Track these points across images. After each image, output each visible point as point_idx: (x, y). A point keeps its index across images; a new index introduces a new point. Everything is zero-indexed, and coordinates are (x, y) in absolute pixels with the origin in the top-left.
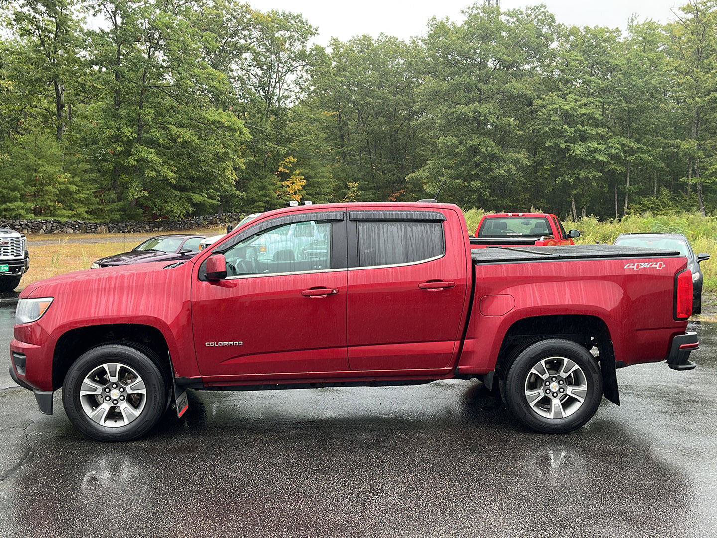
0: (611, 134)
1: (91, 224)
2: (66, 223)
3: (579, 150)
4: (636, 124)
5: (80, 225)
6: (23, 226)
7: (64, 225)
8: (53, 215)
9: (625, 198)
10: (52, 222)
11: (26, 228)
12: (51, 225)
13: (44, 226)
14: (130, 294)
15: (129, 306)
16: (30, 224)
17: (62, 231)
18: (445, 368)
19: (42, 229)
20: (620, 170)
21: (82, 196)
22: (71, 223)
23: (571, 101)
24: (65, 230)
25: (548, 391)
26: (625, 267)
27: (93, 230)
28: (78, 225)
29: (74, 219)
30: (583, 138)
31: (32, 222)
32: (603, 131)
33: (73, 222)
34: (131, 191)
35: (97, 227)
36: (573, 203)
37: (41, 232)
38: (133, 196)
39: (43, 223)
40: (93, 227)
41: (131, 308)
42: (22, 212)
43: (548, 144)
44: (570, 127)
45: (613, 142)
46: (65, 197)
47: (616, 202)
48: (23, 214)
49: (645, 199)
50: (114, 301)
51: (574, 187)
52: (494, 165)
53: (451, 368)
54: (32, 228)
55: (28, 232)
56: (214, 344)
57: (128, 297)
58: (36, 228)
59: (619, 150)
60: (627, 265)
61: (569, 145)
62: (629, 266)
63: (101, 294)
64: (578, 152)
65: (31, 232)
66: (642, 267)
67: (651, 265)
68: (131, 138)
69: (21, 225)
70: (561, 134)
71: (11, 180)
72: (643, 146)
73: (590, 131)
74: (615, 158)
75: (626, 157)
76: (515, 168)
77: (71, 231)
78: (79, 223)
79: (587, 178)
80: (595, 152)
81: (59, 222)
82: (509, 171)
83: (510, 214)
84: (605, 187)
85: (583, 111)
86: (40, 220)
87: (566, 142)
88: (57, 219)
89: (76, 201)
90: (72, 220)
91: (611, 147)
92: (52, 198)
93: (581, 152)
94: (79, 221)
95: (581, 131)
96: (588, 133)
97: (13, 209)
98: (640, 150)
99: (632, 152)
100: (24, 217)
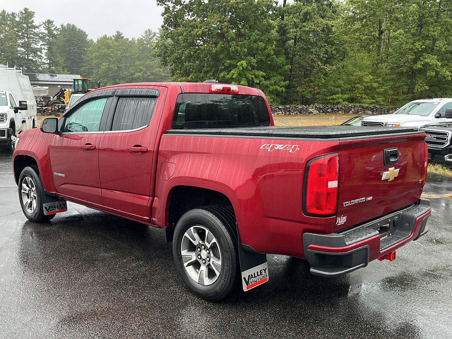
1: (385, 109)
2: (367, 108)
5: (377, 109)
6: (339, 109)
7: (366, 109)
8: (360, 102)
10: (358, 107)
11: (340, 110)
12: (357, 109)
13: (353, 109)
16: (343, 108)
17: (364, 113)
18: (145, 217)
19: (351, 111)
21: (381, 90)
22: (371, 108)
24: (366, 112)
25: (199, 257)
26: (261, 148)
27: (386, 112)
28: (376, 109)
29: (373, 105)
31: (345, 107)
33: (372, 107)
34: (417, 86)
35: (389, 110)
37: (350, 112)
38: (417, 89)
39: (352, 107)
40: (386, 110)
42: (340, 100)
46: (369, 91)
48: (341, 102)
53: (148, 218)
54: (344, 110)
55: (342, 113)
56: (56, 174)
58: (347, 110)
60: (263, 146)
62: (264, 147)
65: (344, 113)
66: (276, 148)
67: (285, 148)
68: (420, 49)
69: (338, 108)
71: (337, 81)
77: (371, 113)
78: (377, 108)
81: (363, 107)
86: (350, 105)
88: (362, 105)
89: (378, 93)
90: (372, 106)
92: (360, 92)
94: (377, 107)
97: (336, 99)
100: (341, 103)
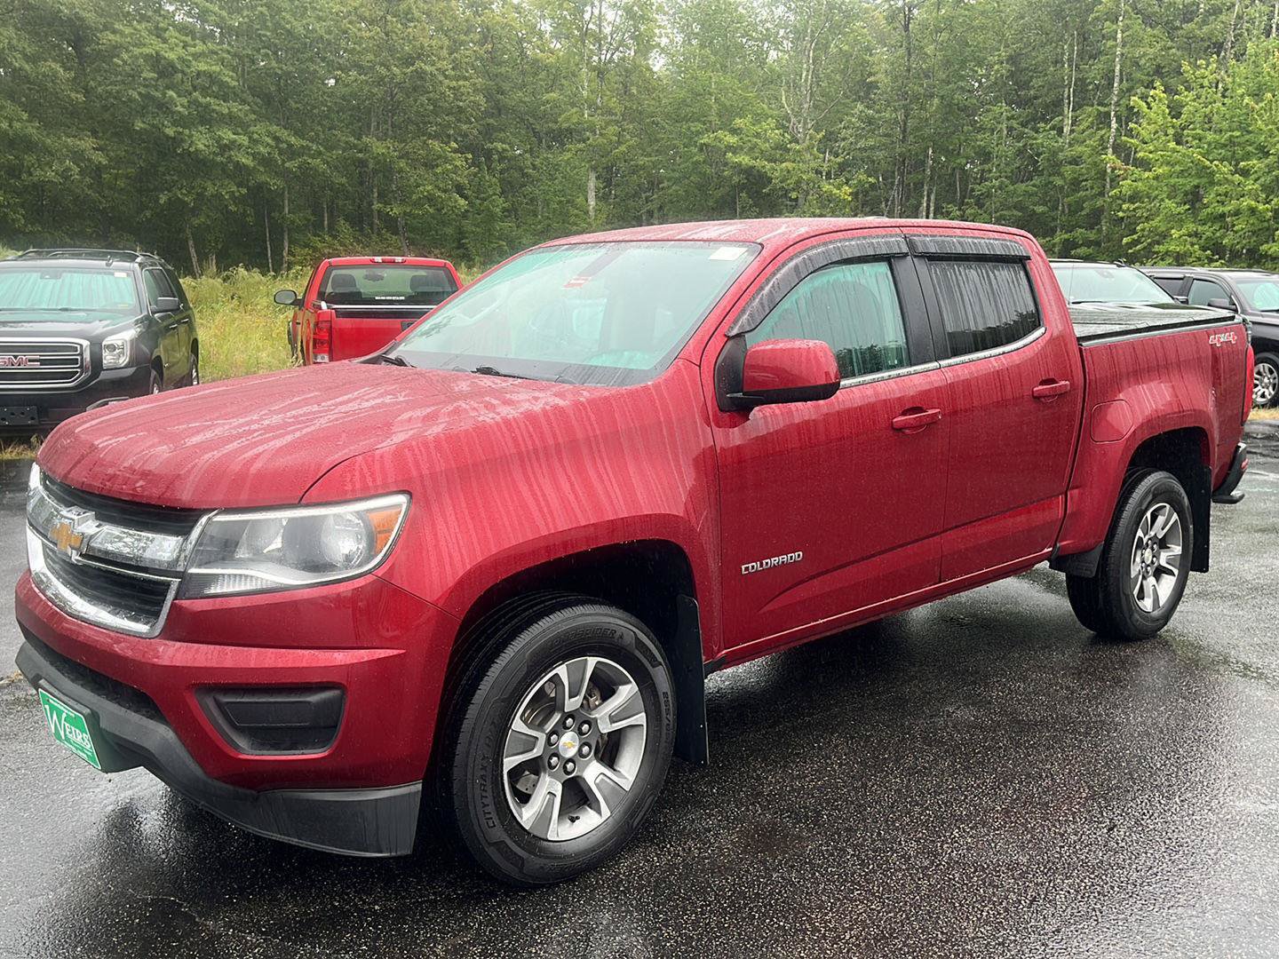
0: (253, 117)
3: (201, 141)
4: (296, 103)
9: (283, 238)
14: (598, 461)
15: (613, 496)
20: (275, 184)
23: (177, 45)
30: (205, 118)
32: (241, 110)
36: (191, 243)
41: (620, 498)
43: (139, 125)
44: (179, 96)
45: (260, 132)
47: (268, 243)
49: (317, 238)
50: (572, 485)
51: (194, 212)
52: (30, 159)
56: (757, 565)
57: (596, 468)
59: (271, 147)
61: (181, 130)
63: (532, 468)
64: (201, 146)
70: (164, 107)
72: (310, 144)
73: (217, 108)
74: (266, 162)
75: (284, 162)
76: (77, 170)
79: (219, 196)
80: (230, 149)
82: (65, 174)
83: (378, 259)
84: (248, 215)
85: (203, 67)
87: (175, 123)
91: (255, 142)
93: (205, 146)
95: (200, 105)
96: (214, 110)
98: (304, 150)
99: (292, 152)
